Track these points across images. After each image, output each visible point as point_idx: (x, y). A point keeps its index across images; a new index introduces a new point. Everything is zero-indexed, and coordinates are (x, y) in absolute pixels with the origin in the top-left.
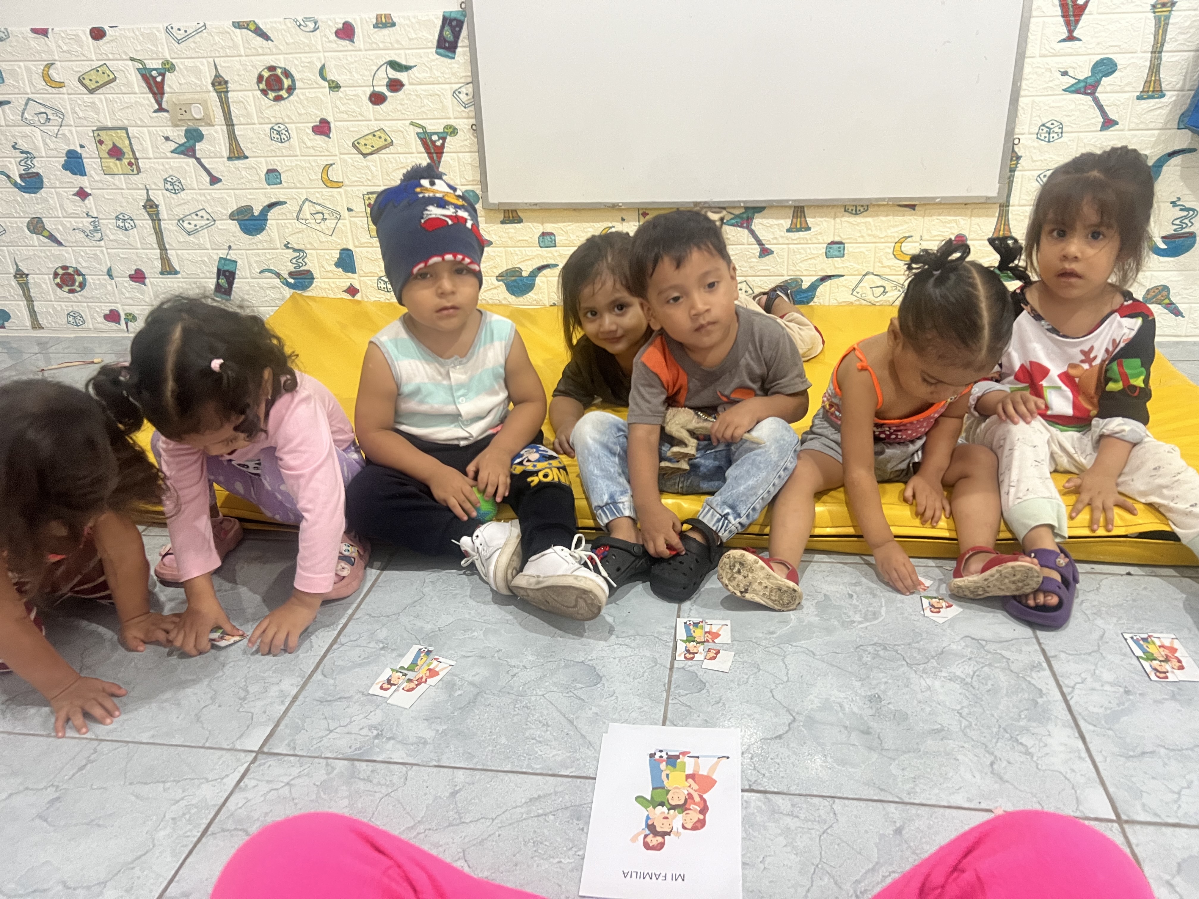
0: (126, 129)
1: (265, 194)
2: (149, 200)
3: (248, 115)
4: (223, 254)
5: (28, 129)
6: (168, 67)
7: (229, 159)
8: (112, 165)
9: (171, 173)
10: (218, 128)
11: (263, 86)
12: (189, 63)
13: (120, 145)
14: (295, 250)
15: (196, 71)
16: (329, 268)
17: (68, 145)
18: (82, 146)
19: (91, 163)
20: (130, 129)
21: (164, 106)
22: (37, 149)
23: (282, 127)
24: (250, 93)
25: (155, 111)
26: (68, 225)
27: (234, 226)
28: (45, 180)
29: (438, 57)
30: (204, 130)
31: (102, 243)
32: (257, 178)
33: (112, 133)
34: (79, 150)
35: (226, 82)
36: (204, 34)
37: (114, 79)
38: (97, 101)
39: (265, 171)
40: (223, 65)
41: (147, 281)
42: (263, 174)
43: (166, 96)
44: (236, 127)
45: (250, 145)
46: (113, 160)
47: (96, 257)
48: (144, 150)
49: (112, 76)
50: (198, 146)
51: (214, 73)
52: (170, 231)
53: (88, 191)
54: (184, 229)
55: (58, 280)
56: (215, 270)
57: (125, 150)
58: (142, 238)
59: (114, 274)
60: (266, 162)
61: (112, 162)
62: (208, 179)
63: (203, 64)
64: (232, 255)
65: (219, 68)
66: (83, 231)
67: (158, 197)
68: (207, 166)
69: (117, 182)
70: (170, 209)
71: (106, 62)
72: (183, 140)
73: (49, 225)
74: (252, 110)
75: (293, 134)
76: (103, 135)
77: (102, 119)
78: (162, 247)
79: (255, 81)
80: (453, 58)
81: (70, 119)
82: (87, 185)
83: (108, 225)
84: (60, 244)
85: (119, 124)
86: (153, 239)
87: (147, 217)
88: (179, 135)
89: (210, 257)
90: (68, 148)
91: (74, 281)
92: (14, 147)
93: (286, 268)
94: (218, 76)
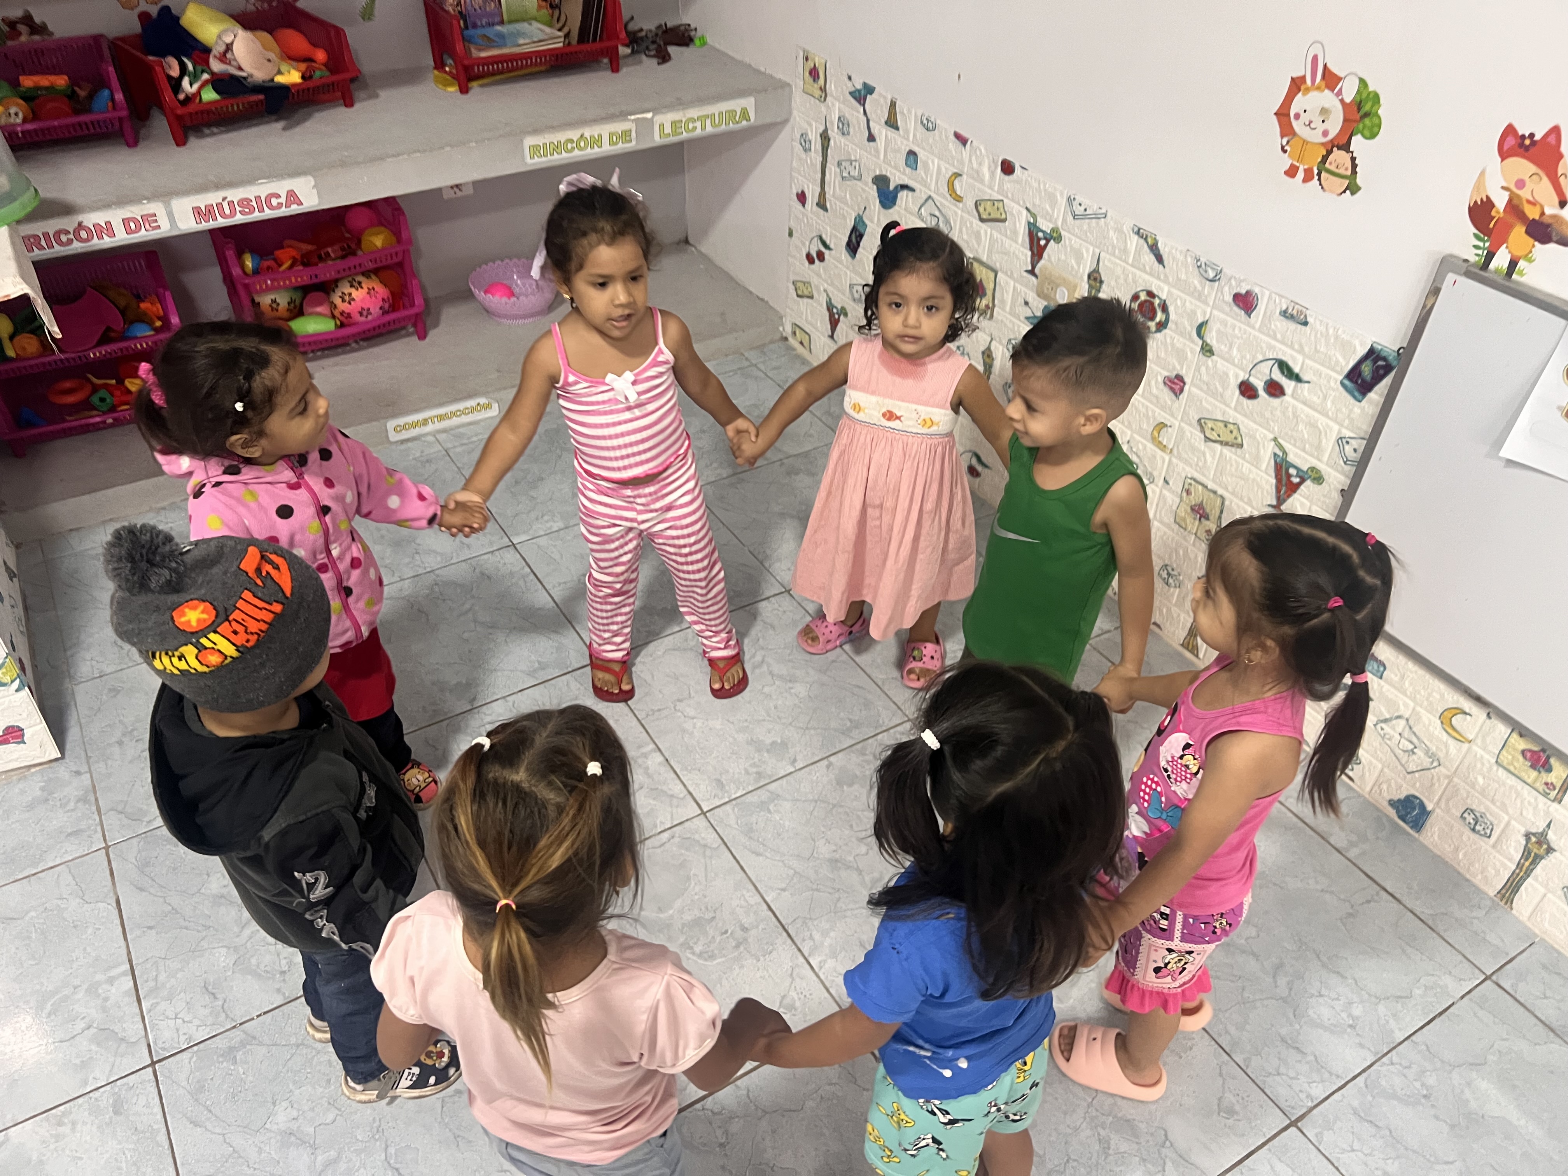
0: (996, 273)
2: (989, 349)
6: (1055, 236)
12: (1076, 242)
15: (1079, 255)
20: (999, 274)
21: (1037, 271)
25: (1026, 271)
29: (1341, 389)
35: (1103, 280)
36: (1102, 222)
37: (1004, 220)
38: (982, 232)
40: (1108, 262)
43: (1042, 262)
48: (1003, 301)
49: (1003, 216)
51: (1096, 264)
63: (1088, 251)
65: (1101, 265)
67: (999, 351)
71: (1005, 201)
77: (980, 251)
79: (1131, 296)
80: (1360, 401)
87: (983, 362)
88: (1039, 306)
94: (1098, 270)
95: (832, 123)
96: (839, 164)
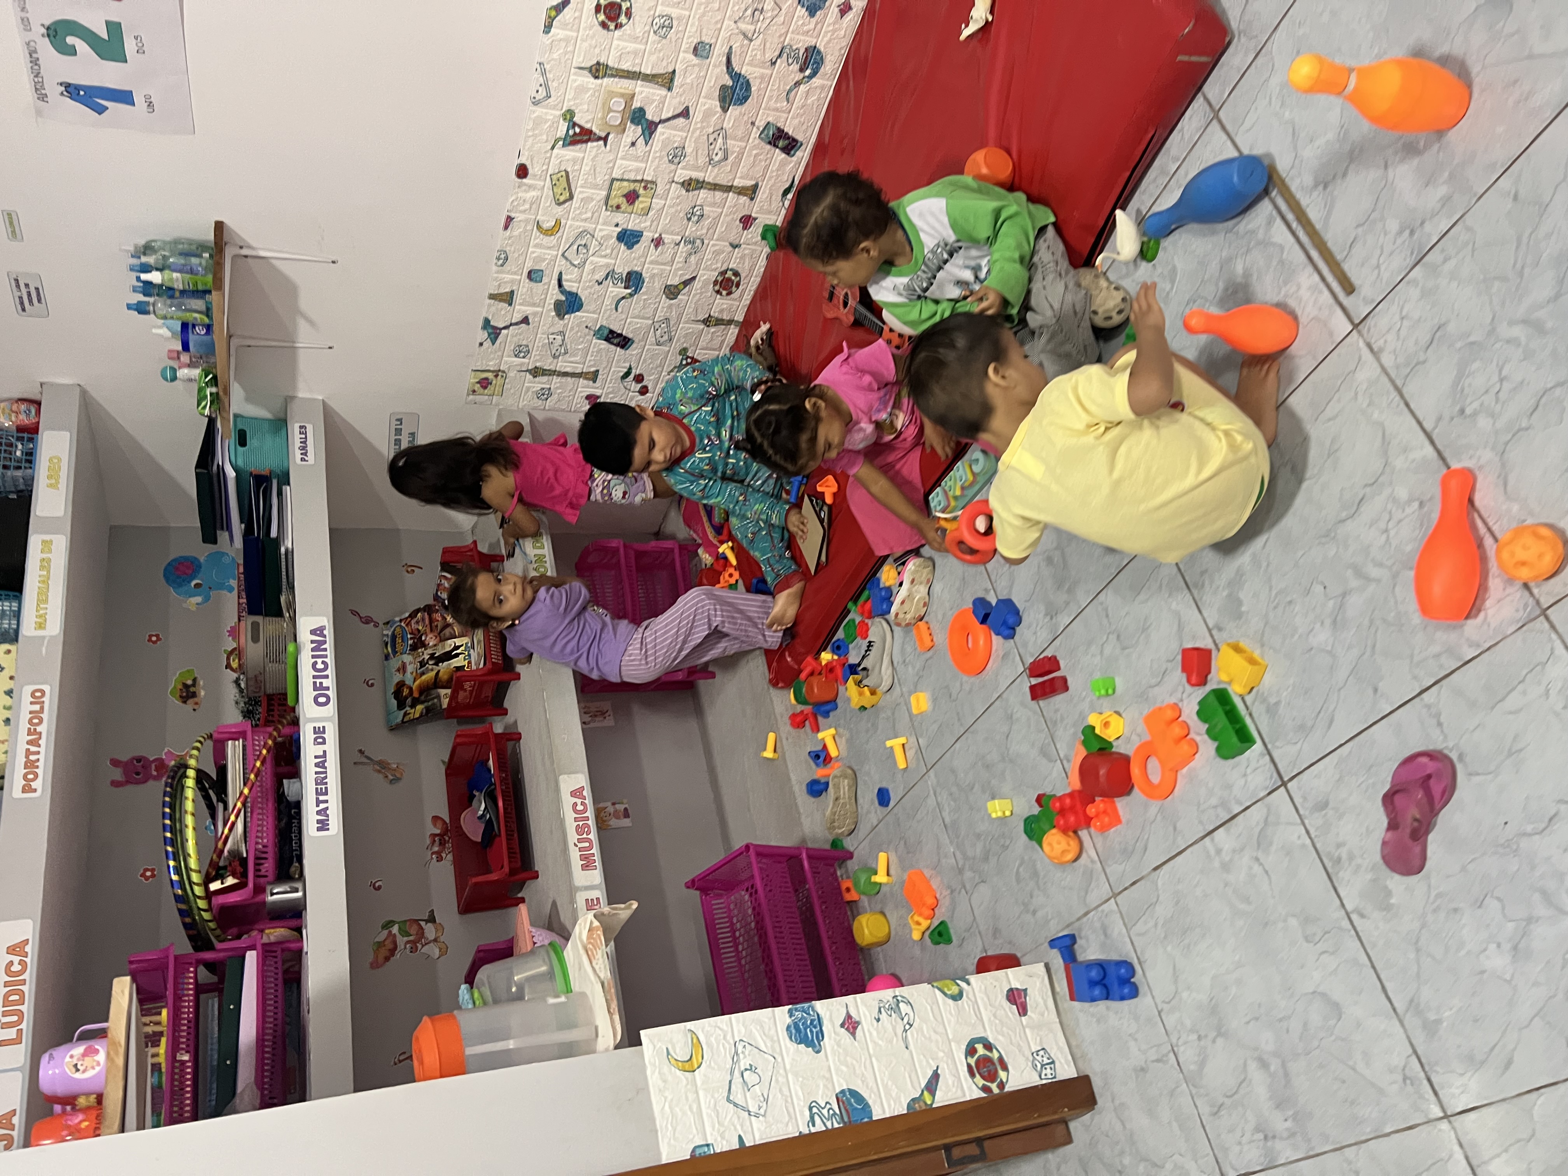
0: (613, 180)
1: (715, 66)
2: (683, 184)
3: (635, 53)
4: (755, 133)
5: (588, 267)
6: (569, 116)
7: (670, 89)
8: (641, 206)
9: (664, 153)
10: (638, 90)
11: (612, 26)
12: (570, 95)
13: (626, 192)
14: (780, 56)
15: (581, 90)
16: (812, 26)
17: (612, 237)
18: (617, 225)
19: (633, 223)
20: (614, 176)
21: (603, 135)
22: (607, 265)
23: (657, 20)
24: (615, 42)
25: (605, 145)
26: (680, 265)
27: (734, 111)
28: (636, 269)
30: (636, 104)
31: (706, 242)
32: (697, 69)
33: (613, 193)
34: (619, 229)
35: (598, 63)
36: (547, 67)
37: (567, 172)
38: (581, 196)
39: (693, 57)
40: (581, 59)
41: (753, 215)
42: (695, 60)
43: (594, 129)
44: (643, 71)
45: (664, 63)
46: (637, 203)
47: (717, 253)
48: (637, 170)
49: (563, 173)
50: (649, 116)
51: (586, 72)
52: (717, 175)
53: (657, 235)
54: (720, 161)
55: (724, 293)
56: (768, 147)
57: (632, 188)
58: (713, 204)
59: (736, 242)
60: (684, 52)
61: (639, 204)
62: (681, 120)
63: (575, 81)
64: (761, 123)
65: (583, 65)
66: (690, 254)
67: (683, 174)
68: (670, 115)
69: (658, 207)
70: (696, 168)
71: (550, 172)
72: (639, 129)
73: (675, 281)
74: (631, 46)
75: (668, 10)
76: (613, 202)
77: (598, 198)
78: (729, 189)
79: (605, 32)
81: (590, 226)
82: (651, 235)
83: (691, 230)
84: (694, 278)
85: (607, 183)
86: (719, 195)
87: (696, 192)
88: (633, 131)
89: (755, 147)
90: (614, 239)
91: (729, 279)
92: (600, 283)
93: (793, 73)
94: (590, 70)
95: (522, 364)
96: (555, 357)
